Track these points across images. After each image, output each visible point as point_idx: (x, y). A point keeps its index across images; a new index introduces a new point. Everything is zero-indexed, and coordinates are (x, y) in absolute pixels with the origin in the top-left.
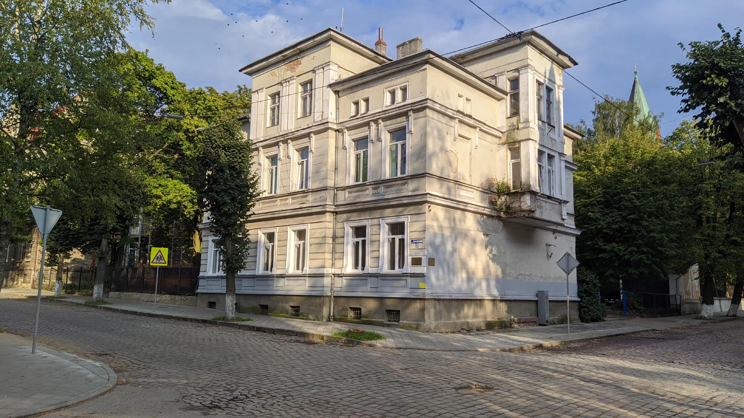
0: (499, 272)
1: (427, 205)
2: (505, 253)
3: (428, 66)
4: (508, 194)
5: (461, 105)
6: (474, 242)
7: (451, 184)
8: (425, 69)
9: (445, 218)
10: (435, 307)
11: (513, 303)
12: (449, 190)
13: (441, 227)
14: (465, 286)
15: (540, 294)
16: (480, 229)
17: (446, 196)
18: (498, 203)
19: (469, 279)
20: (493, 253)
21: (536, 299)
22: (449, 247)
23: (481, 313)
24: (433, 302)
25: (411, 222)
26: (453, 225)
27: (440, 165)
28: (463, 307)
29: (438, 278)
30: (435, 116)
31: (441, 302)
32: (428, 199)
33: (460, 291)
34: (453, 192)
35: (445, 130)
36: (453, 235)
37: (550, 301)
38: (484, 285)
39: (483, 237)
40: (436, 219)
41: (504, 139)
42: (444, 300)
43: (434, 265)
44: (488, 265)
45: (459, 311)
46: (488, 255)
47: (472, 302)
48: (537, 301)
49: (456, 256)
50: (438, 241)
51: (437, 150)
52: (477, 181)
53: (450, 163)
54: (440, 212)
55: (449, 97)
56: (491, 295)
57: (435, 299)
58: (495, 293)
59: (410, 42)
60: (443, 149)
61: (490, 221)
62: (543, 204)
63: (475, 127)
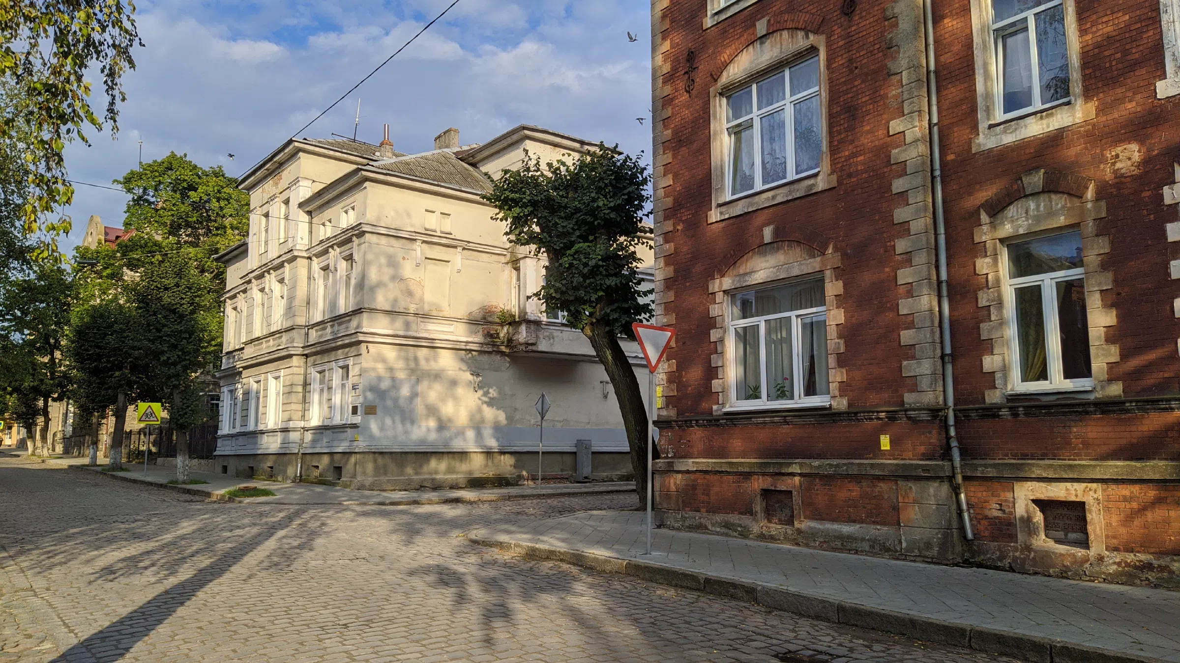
0: (502, 417)
1: (363, 346)
2: (513, 395)
3: (367, 184)
4: (510, 324)
5: (433, 222)
6: (454, 383)
7: (411, 318)
8: (365, 188)
9: (399, 357)
10: (375, 461)
11: (524, 457)
12: (407, 325)
13: (391, 370)
14: (433, 436)
15: (579, 443)
16: (465, 368)
17: (401, 333)
18: (502, 335)
19: (442, 426)
20: (491, 395)
21: (574, 450)
22: (405, 391)
23: (464, 467)
24: (371, 456)
25: (354, 364)
26: (412, 365)
27: (391, 296)
28: (428, 461)
29: (382, 429)
30: (384, 240)
31: (387, 456)
32: (361, 339)
33: (423, 442)
34: (414, 326)
35: (400, 255)
36: (413, 378)
37: (593, 453)
38: (470, 434)
39: (470, 377)
40: (383, 360)
41: (508, 258)
42: (391, 453)
43: (375, 414)
44: (480, 410)
45: (421, 466)
46: (479, 399)
47: (445, 456)
48: (575, 453)
49: (418, 401)
50: (385, 385)
51: (386, 279)
52: (462, 311)
53: (410, 293)
54: (390, 353)
55: (409, 215)
56: (481, 446)
57: (374, 453)
58: (493, 443)
59: (445, 133)
60: (396, 278)
61: (485, 358)
62: (556, 334)
63: (455, 247)
